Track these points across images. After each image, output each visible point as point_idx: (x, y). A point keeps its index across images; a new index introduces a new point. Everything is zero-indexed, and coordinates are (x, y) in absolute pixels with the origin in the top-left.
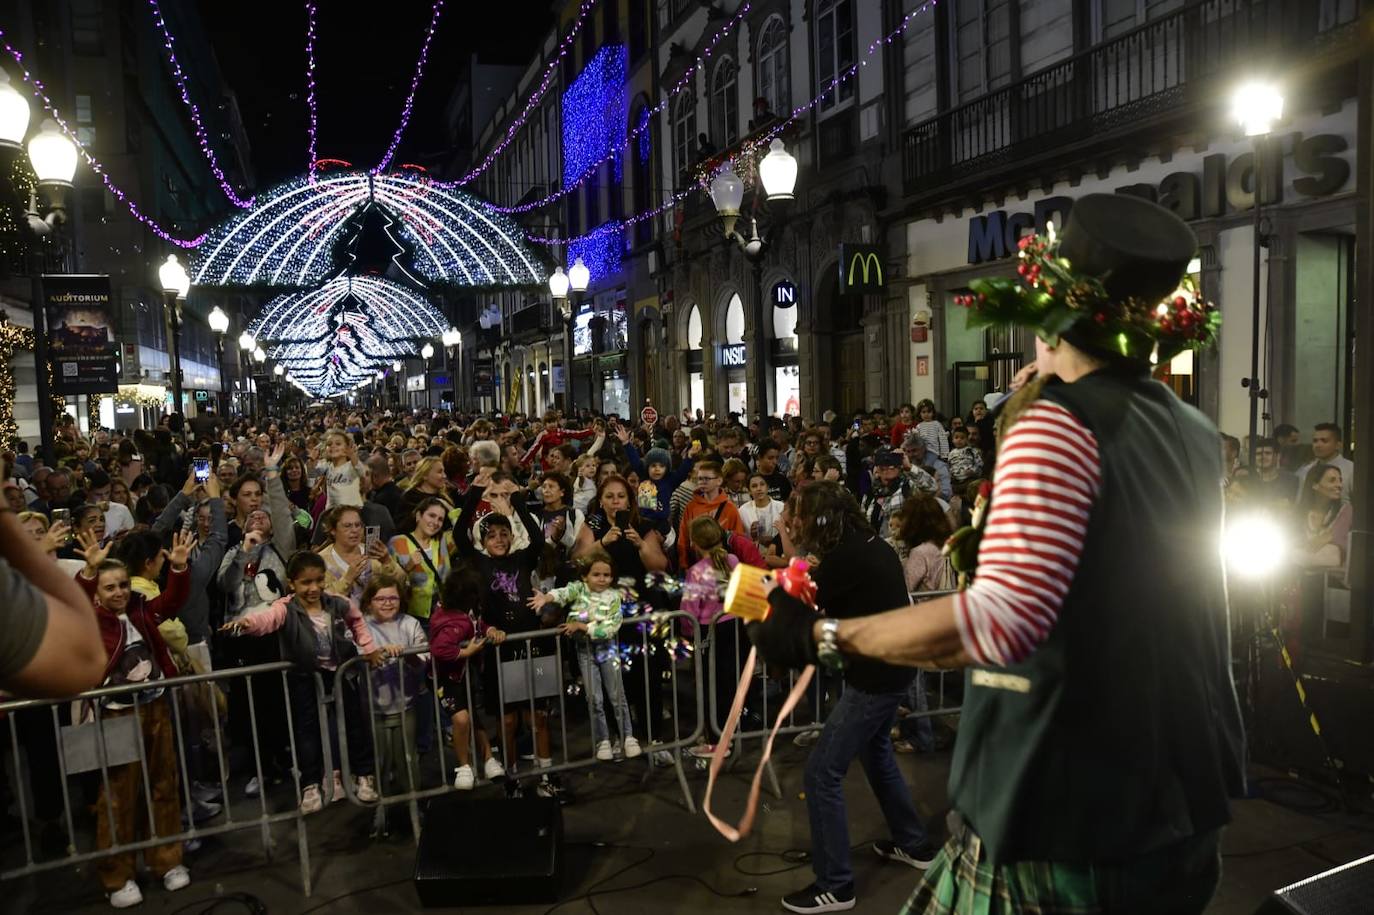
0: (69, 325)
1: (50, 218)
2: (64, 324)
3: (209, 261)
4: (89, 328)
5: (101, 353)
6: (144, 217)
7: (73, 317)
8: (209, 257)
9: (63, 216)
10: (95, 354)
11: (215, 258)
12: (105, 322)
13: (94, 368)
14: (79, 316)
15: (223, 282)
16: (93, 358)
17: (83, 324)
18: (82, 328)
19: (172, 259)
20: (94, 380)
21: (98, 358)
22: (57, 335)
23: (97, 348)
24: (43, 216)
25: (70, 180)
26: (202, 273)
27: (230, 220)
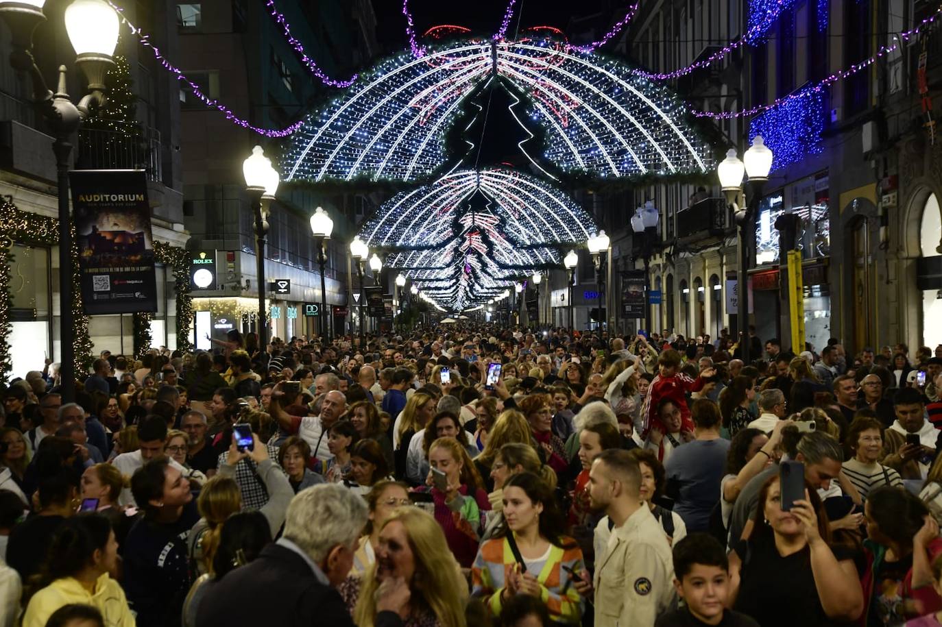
0: (100, 230)
1: (84, 102)
2: (95, 229)
3: (304, 153)
4: (123, 233)
5: (138, 264)
6: (211, 100)
7: (105, 220)
8: (303, 148)
9: (99, 96)
10: (129, 264)
11: (312, 149)
12: (141, 226)
13: (129, 282)
14: (112, 219)
15: (319, 178)
16: (127, 269)
17: (116, 229)
18: (115, 234)
19: (258, 151)
20: (129, 295)
21: (133, 269)
22: (87, 242)
23: (133, 258)
24: (75, 100)
25: (111, 54)
26: (296, 168)
27: (328, 103)
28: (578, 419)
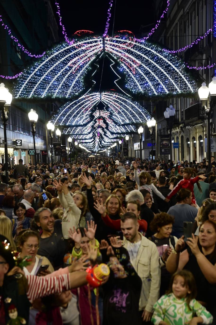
3: (23, 86)
11: (26, 84)
15: (30, 97)
19: (2, 85)
26: (20, 92)
27: (33, 64)
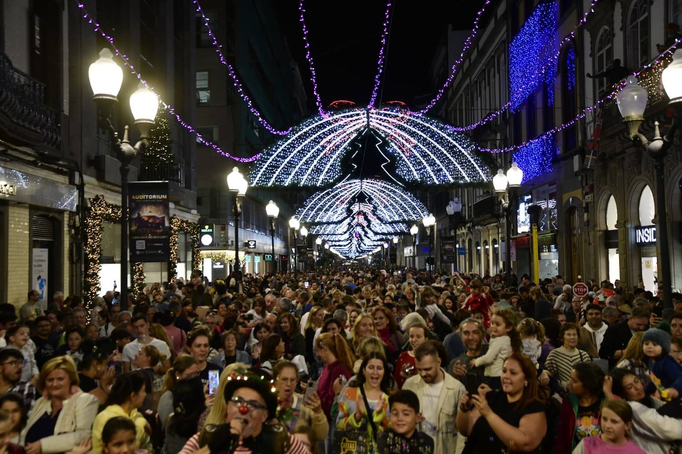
0: (142, 215)
1: (138, 145)
2: (139, 214)
3: (262, 171)
4: (154, 217)
5: (161, 234)
6: (209, 143)
7: (145, 209)
8: (262, 168)
9: (145, 141)
10: (156, 234)
11: (266, 169)
12: (164, 213)
13: (155, 244)
14: (148, 209)
15: (270, 184)
16: (155, 237)
17: (150, 214)
18: (150, 217)
19: (236, 170)
20: (155, 252)
21: (158, 237)
22: (134, 221)
23: (158, 231)
24: (133, 144)
25: (153, 119)
26: (257, 179)
27: (275, 143)
28: (403, 322)
